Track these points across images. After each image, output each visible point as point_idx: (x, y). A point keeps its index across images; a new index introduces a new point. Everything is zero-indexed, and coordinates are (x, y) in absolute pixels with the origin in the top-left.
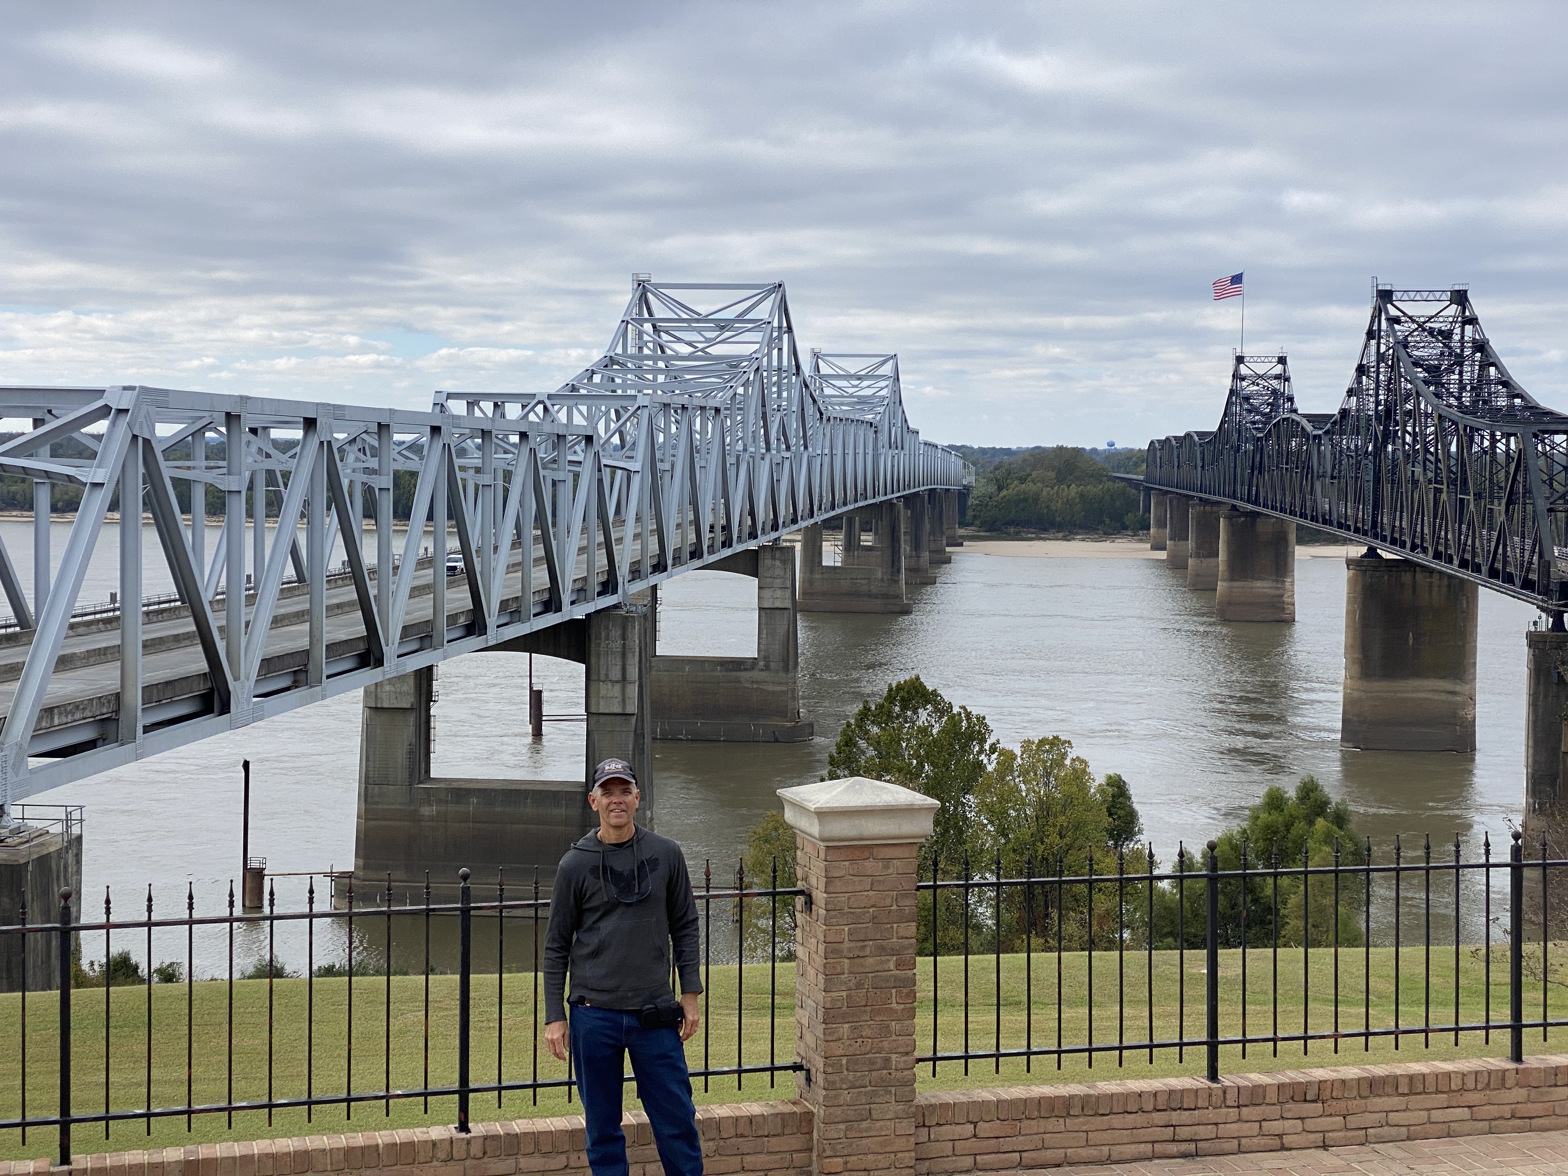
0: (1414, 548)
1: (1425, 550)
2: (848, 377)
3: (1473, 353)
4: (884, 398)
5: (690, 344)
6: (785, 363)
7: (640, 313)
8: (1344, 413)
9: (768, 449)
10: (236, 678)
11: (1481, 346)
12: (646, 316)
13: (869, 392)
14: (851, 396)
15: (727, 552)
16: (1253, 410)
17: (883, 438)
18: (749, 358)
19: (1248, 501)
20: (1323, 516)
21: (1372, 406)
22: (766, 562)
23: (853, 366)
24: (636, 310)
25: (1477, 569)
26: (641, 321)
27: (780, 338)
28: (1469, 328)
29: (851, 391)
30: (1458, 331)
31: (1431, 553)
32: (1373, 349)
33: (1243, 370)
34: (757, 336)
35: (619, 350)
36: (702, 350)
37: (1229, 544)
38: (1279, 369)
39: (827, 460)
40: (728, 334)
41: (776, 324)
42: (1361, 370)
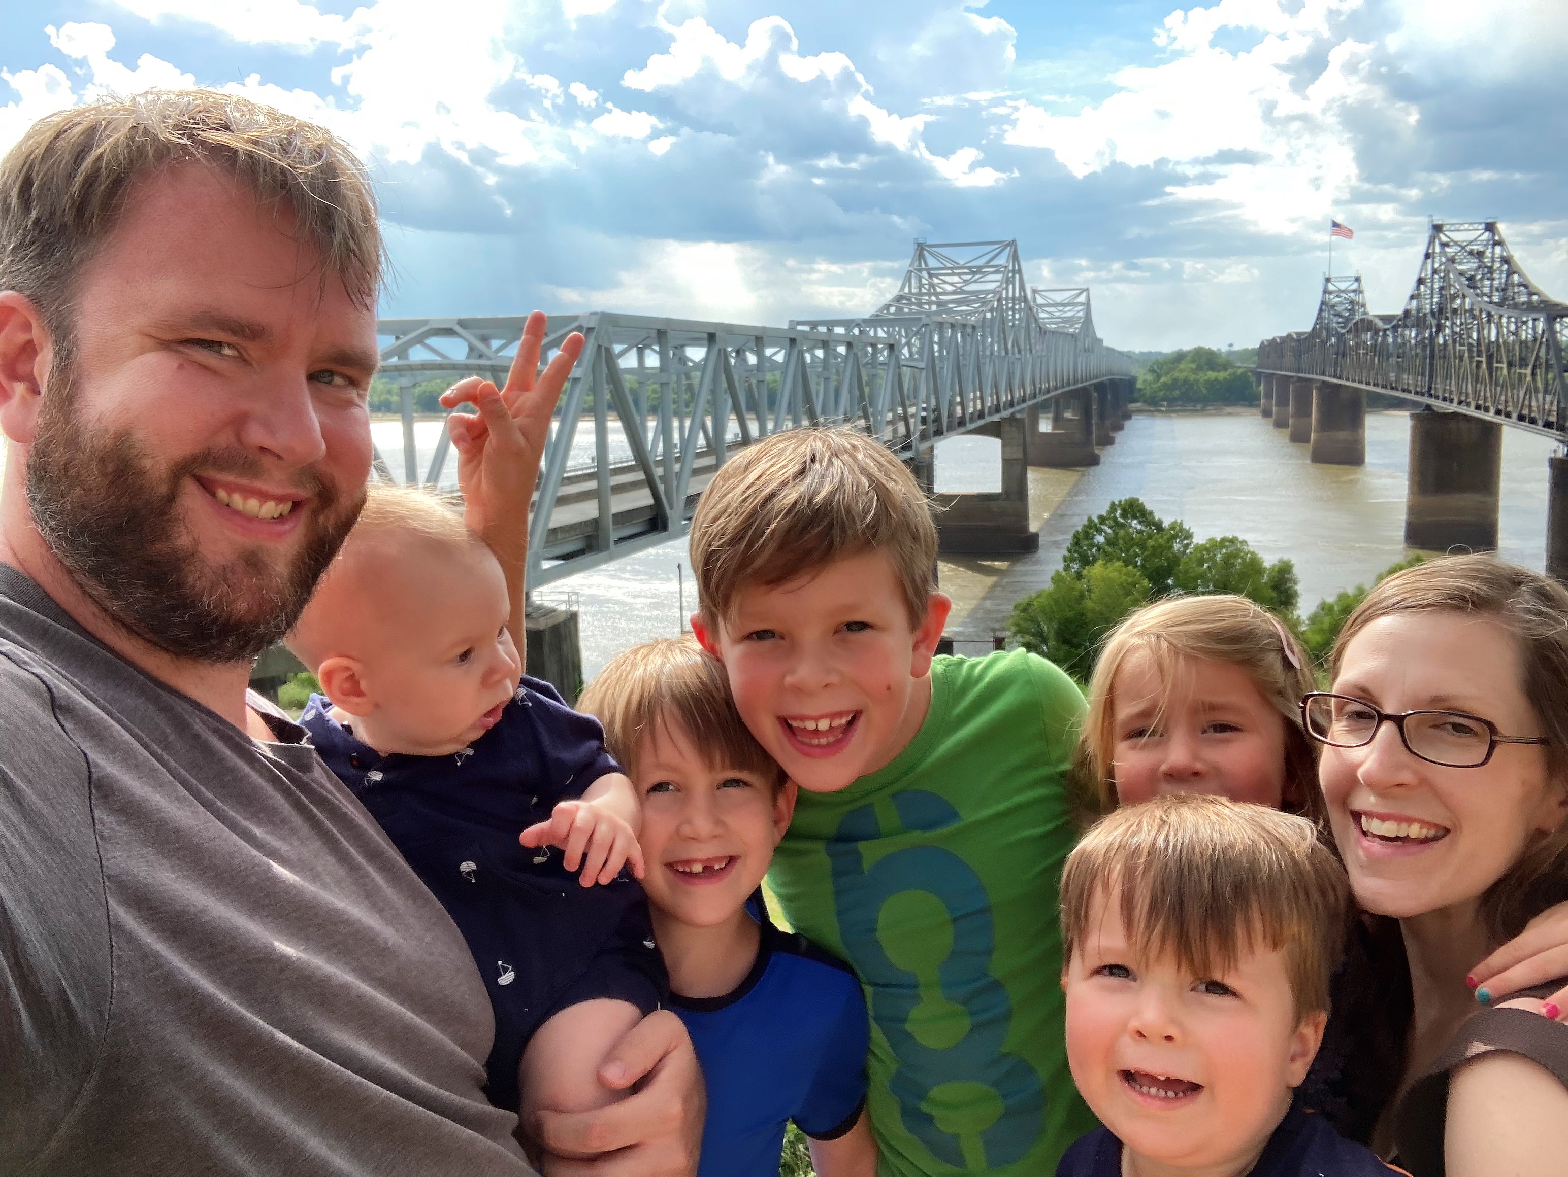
0: (1460, 403)
1: (1468, 405)
2: (1056, 305)
3: (1502, 266)
4: (1080, 318)
5: (952, 284)
6: (1017, 295)
7: (920, 265)
8: (1407, 313)
9: (1007, 353)
10: (671, 508)
11: (1506, 260)
12: (923, 266)
13: (1069, 314)
14: (1058, 318)
15: (981, 422)
16: (1338, 315)
17: (1080, 345)
18: (993, 292)
19: (1335, 377)
20: (1391, 384)
21: (1428, 307)
22: (1006, 428)
23: (1058, 297)
24: (917, 263)
25: (1508, 415)
26: (920, 270)
27: (1013, 277)
28: (1498, 249)
29: (1057, 314)
30: (1490, 250)
31: (1473, 405)
32: (1429, 267)
33: (1331, 287)
34: (999, 277)
35: (906, 290)
36: (961, 288)
37: (1319, 407)
38: (1355, 286)
39: (1044, 360)
40: (978, 276)
41: (1011, 268)
42: (1420, 281)
